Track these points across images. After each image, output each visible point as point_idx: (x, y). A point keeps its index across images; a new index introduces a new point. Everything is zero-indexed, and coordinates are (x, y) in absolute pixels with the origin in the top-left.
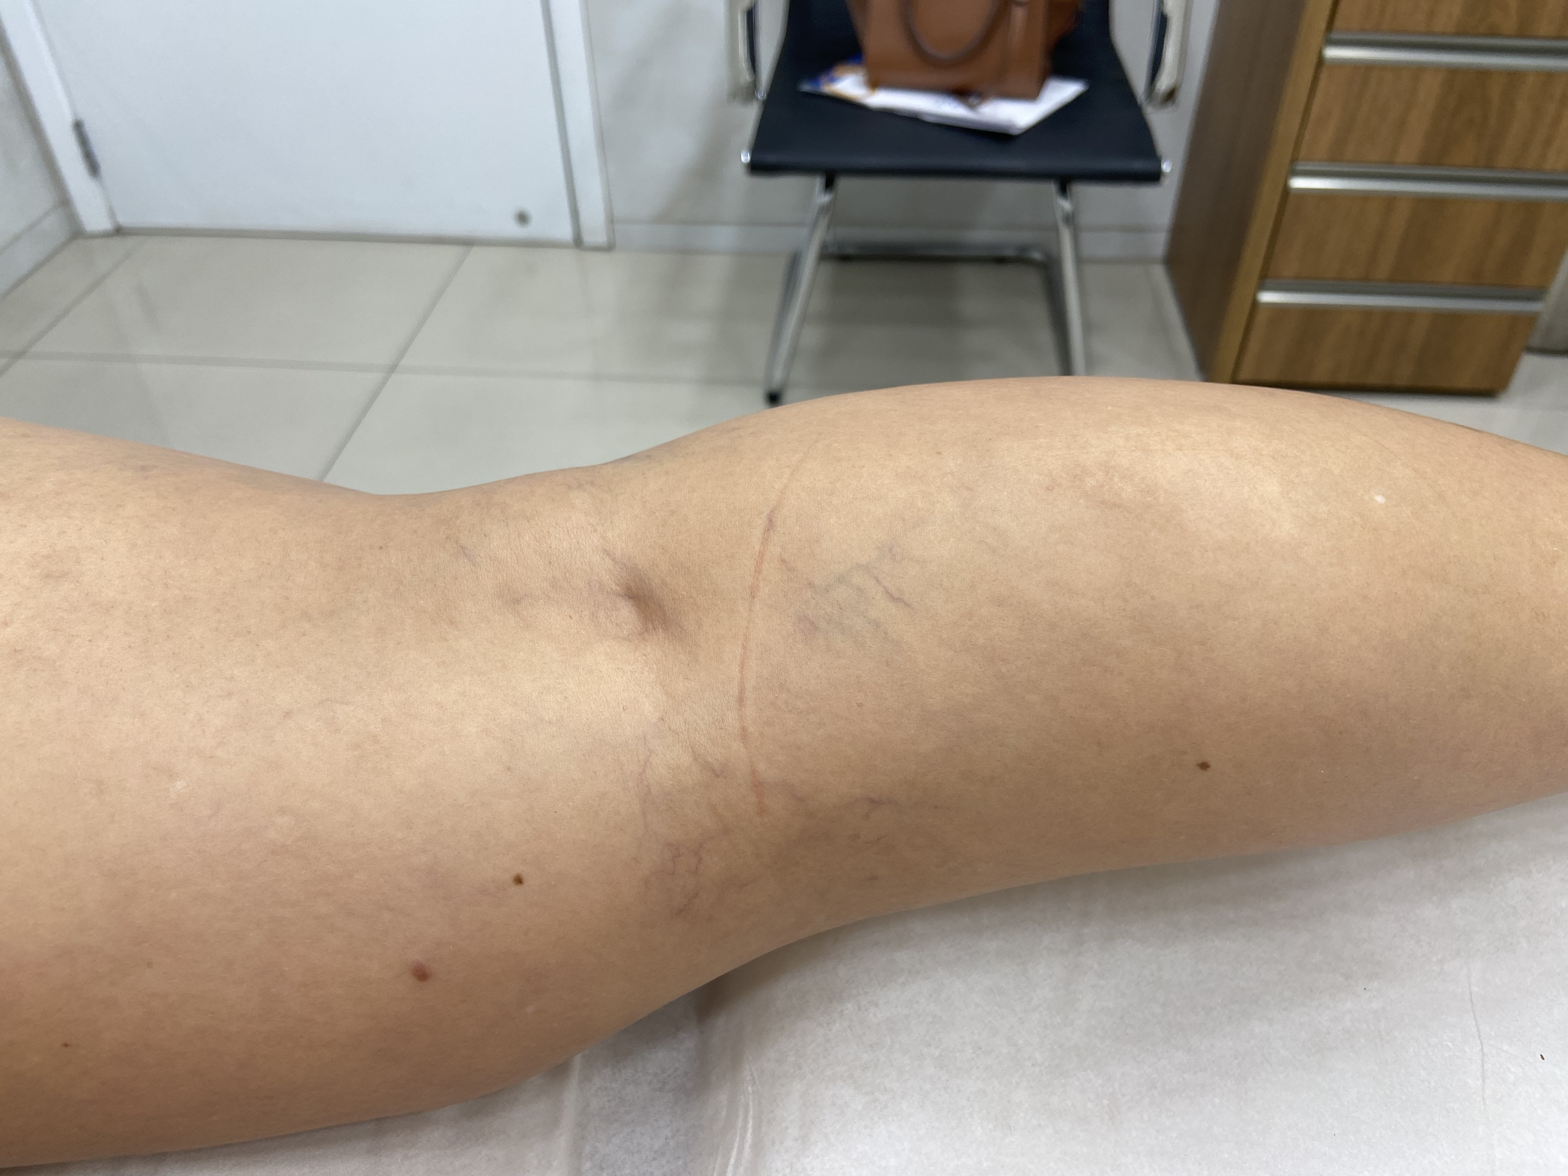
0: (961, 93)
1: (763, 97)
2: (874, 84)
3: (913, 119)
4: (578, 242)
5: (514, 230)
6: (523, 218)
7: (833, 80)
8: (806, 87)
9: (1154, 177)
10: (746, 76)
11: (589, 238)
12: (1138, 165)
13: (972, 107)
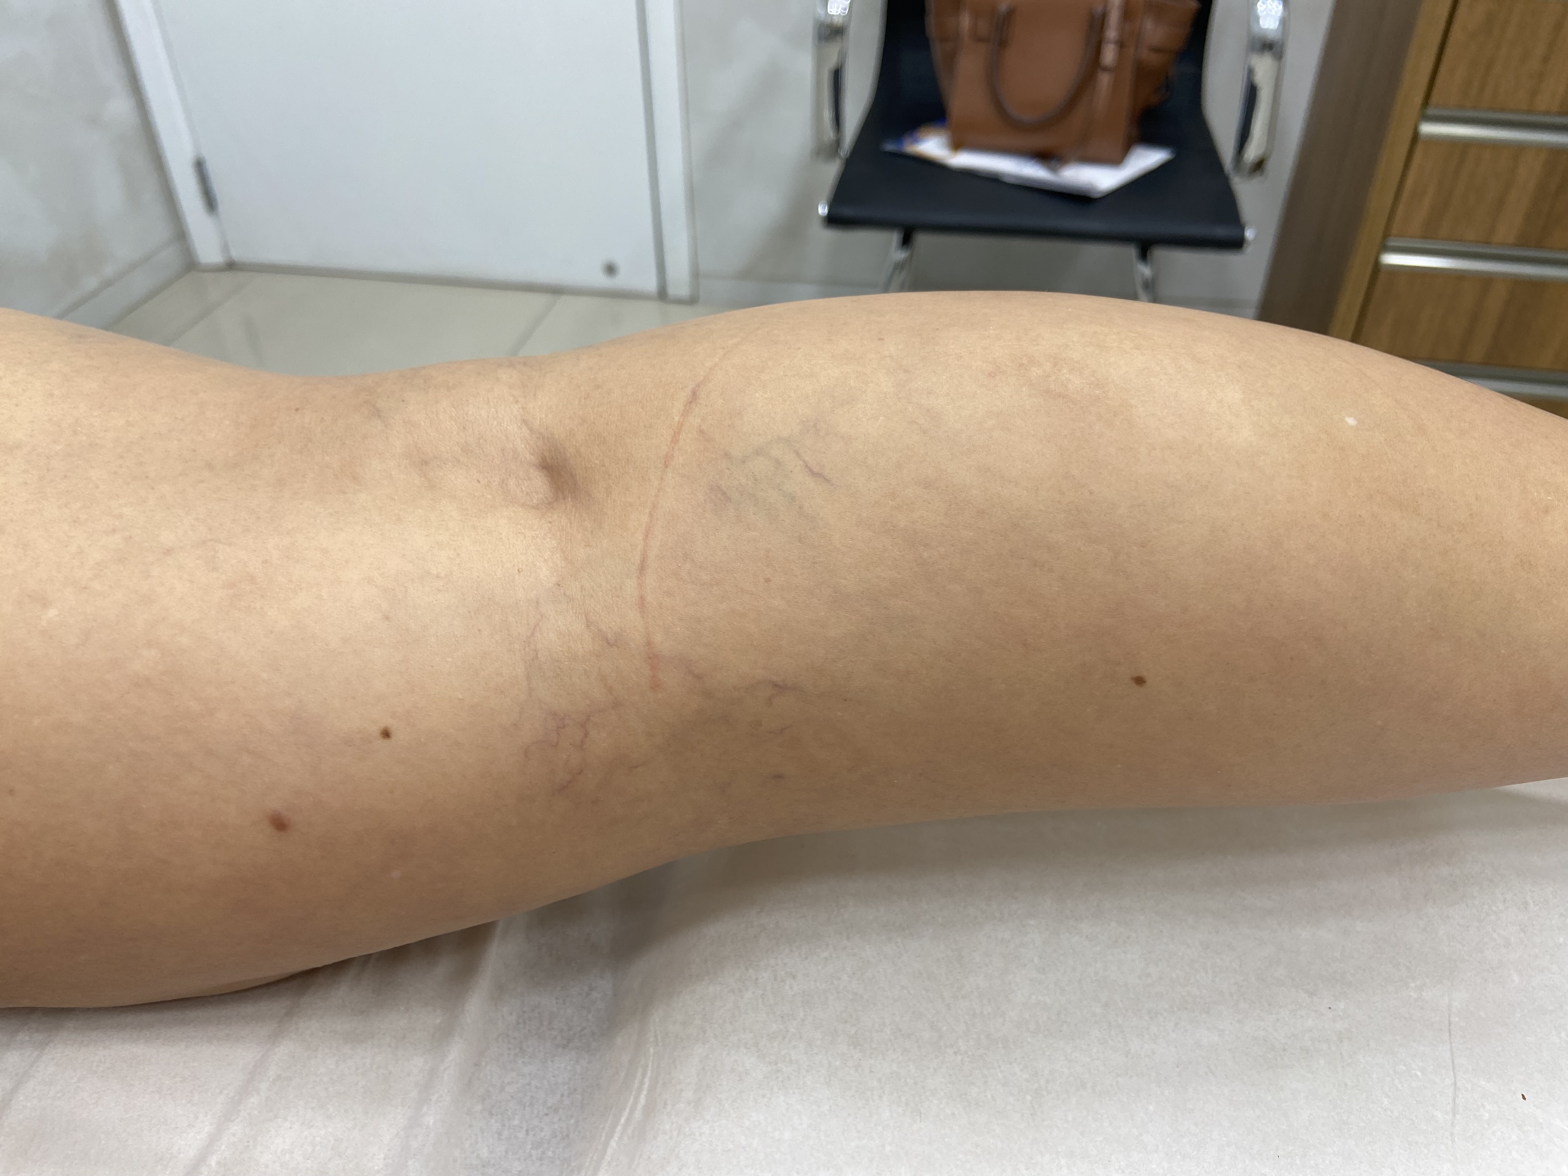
0: (1044, 157)
1: (847, 154)
2: (957, 145)
3: (993, 180)
4: (662, 295)
5: (602, 281)
6: (611, 269)
7: (916, 141)
8: (889, 147)
9: (1236, 244)
10: (829, 134)
11: (672, 291)
12: (1221, 232)
13: (1054, 170)
